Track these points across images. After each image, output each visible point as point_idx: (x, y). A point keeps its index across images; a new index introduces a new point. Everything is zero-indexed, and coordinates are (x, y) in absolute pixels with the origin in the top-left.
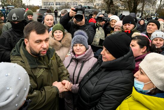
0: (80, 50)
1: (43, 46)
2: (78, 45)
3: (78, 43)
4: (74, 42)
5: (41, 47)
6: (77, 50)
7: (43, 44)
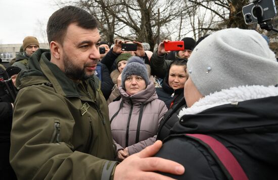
0: (137, 86)
1: (93, 54)
2: (134, 77)
3: (133, 74)
4: (126, 73)
5: (89, 57)
6: (132, 87)
7: (94, 51)
